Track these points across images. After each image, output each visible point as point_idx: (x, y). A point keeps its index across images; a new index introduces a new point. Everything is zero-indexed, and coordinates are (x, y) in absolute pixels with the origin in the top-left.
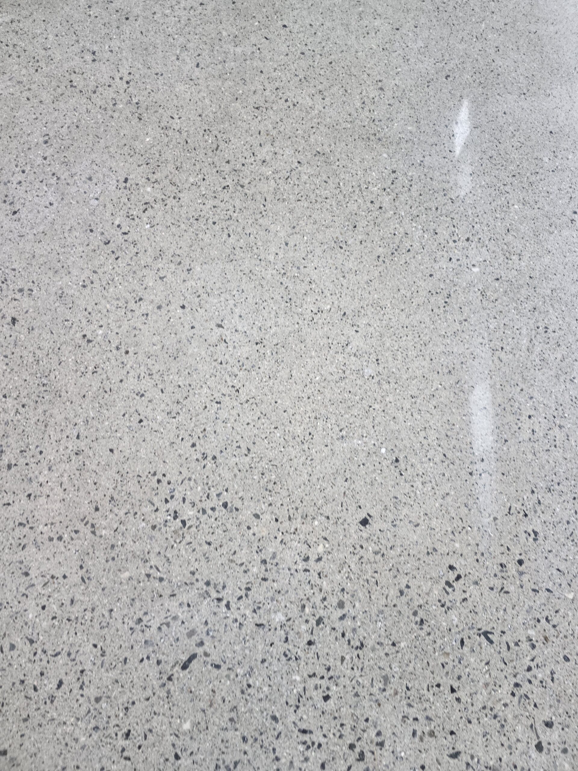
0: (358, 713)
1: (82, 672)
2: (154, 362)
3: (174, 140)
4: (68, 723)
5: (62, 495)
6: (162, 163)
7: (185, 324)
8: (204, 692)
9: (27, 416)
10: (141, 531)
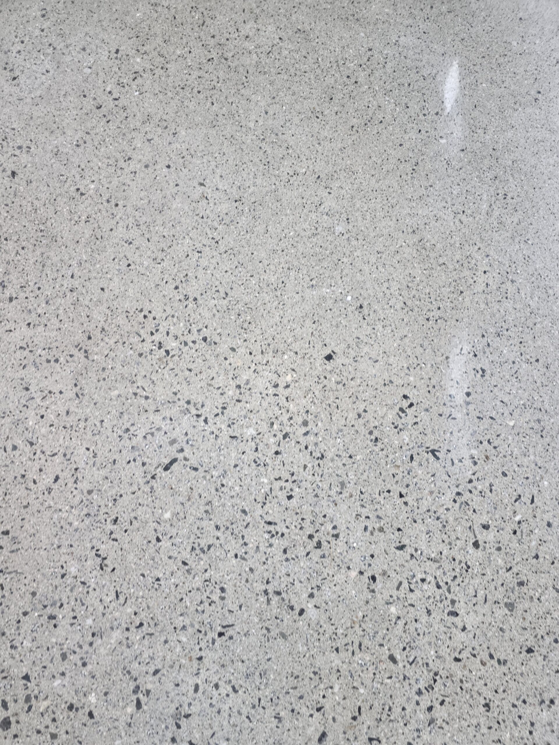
0: (317, 510)
1: (76, 469)
2: (141, 214)
3: (163, 16)
4: (63, 510)
5: (58, 325)
6: (151, 36)
7: (170, 182)
8: (183, 489)
9: (27, 257)
10: (129, 358)
